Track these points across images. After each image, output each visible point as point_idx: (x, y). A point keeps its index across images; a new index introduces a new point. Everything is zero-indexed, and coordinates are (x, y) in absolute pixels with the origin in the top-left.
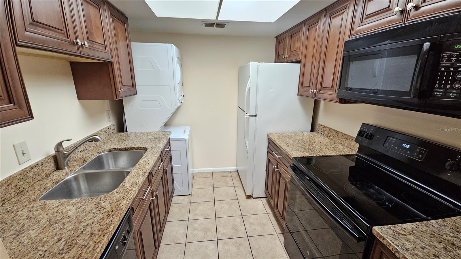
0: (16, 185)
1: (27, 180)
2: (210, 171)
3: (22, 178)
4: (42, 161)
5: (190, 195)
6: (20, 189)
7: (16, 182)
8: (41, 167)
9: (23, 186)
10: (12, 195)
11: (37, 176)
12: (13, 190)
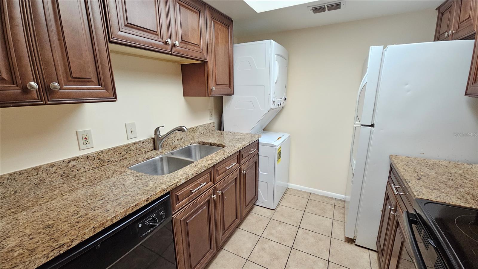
0: (121, 154)
1: (130, 152)
2: (309, 192)
3: (126, 150)
4: (144, 141)
5: (273, 210)
6: (123, 157)
7: (121, 151)
8: (142, 144)
9: (126, 156)
10: (116, 159)
11: (138, 150)
12: (117, 156)
